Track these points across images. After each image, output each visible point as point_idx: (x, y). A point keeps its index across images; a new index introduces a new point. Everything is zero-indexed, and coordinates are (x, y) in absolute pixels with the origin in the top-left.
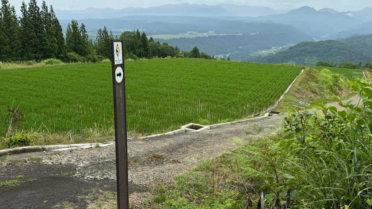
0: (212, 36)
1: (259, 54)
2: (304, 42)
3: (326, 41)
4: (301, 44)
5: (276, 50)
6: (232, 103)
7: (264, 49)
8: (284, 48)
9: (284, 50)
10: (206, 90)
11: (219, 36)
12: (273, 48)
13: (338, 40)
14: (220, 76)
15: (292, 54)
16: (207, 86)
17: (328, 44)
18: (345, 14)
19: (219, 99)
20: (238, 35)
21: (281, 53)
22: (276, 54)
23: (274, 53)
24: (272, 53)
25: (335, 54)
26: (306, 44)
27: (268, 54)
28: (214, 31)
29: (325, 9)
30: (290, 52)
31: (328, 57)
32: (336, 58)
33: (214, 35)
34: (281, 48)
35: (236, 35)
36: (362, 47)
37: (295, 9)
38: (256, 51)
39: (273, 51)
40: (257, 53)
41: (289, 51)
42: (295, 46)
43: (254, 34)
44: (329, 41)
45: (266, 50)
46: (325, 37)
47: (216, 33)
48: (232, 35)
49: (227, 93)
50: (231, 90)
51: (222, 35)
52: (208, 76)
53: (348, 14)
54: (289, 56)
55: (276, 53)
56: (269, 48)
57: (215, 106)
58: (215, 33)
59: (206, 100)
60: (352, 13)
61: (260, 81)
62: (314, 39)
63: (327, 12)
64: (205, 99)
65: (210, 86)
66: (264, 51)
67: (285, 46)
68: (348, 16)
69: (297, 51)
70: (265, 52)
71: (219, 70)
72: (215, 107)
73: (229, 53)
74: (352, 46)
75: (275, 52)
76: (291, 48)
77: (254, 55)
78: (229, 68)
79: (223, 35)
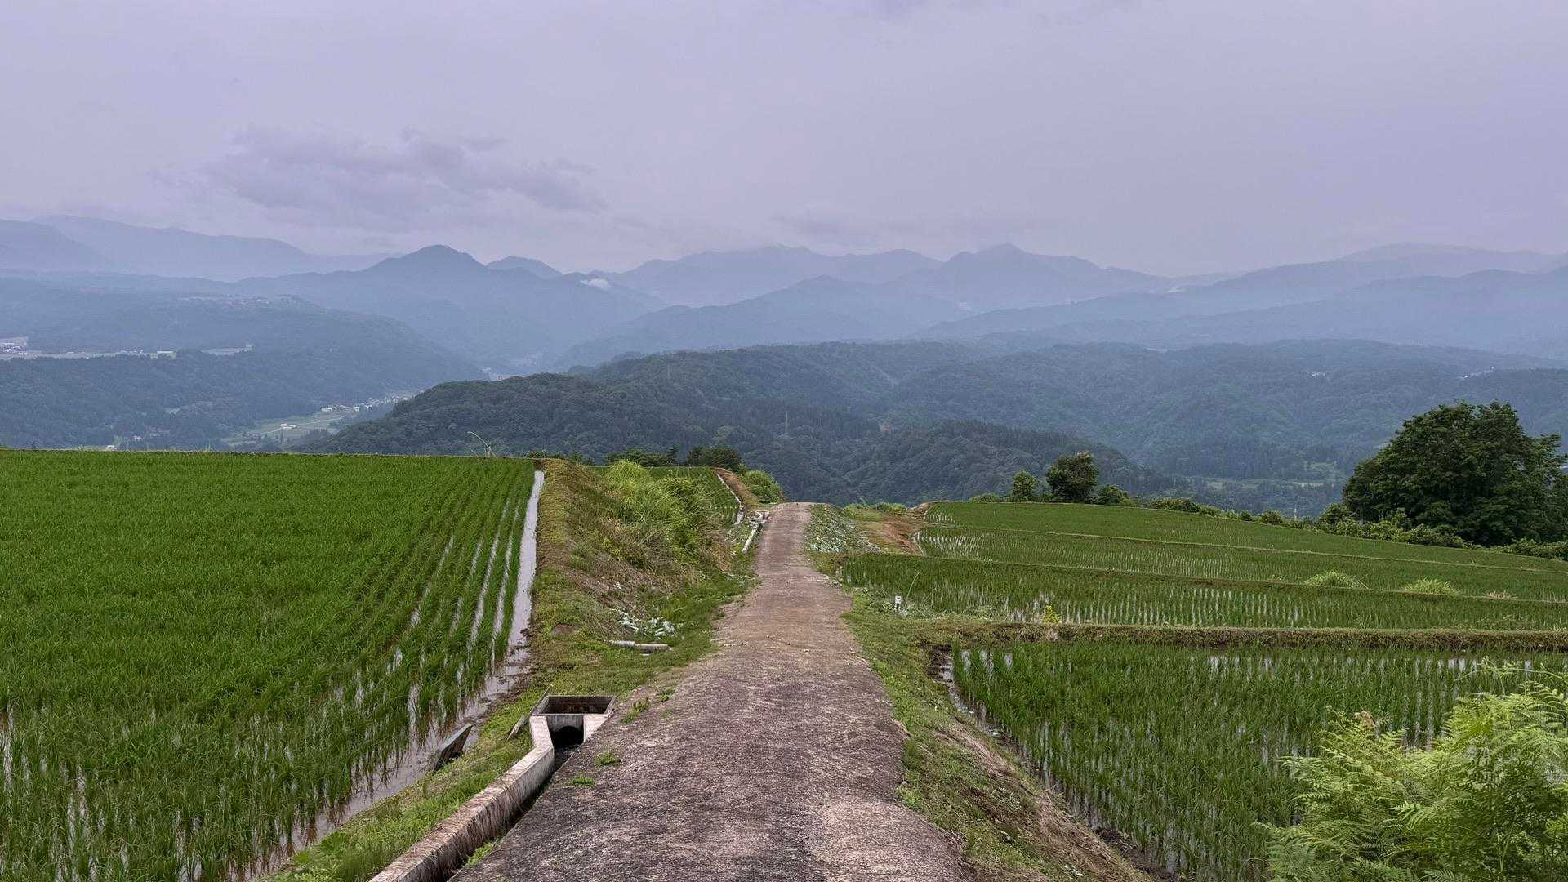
0: (13, 360)
1: (262, 438)
2: (452, 385)
3: (534, 377)
4: (440, 390)
5: (337, 418)
6: (246, 686)
7: (285, 417)
8: (373, 409)
9: (373, 418)
10: (30, 618)
11: (57, 360)
12: (325, 409)
13: (573, 375)
14: (111, 530)
15: (411, 433)
16: (30, 597)
17: (543, 389)
18: (585, 282)
19: (141, 668)
20: (154, 356)
21: (361, 429)
22: (341, 435)
23: (333, 431)
24: (325, 432)
25: (572, 425)
26: (456, 392)
27: (308, 436)
28: (24, 341)
29: (512, 259)
30: (400, 424)
31: (547, 436)
32: (577, 438)
33: (26, 355)
34: (357, 408)
35: (142, 357)
36: (656, 396)
37: (399, 257)
38: (251, 426)
39: (327, 421)
40: (255, 433)
41: (397, 420)
42: (421, 400)
43: (231, 352)
44: (542, 379)
45: (293, 421)
46: (528, 363)
47: (34, 349)
48: (123, 355)
49: (189, 620)
50: (208, 599)
51: (70, 355)
52: (30, 532)
53: (595, 282)
54: (398, 440)
55: (339, 431)
56: (307, 411)
57: (118, 731)
58: (31, 346)
59: (43, 694)
60: (608, 280)
61: (367, 536)
62: (485, 370)
63: (517, 271)
64: (32, 683)
65: (55, 593)
66: (284, 426)
67: (374, 403)
68: (594, 287)
69: (428, 418)
70: (288, 429)
71: (93, 497)
72: (125, 732)
73: (118, 438)
74: (624, 396)
75: (333, 425)
76: (402, 408)
77: (241, 443)
78: (155, 485)
79: (78, 356)
